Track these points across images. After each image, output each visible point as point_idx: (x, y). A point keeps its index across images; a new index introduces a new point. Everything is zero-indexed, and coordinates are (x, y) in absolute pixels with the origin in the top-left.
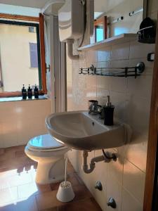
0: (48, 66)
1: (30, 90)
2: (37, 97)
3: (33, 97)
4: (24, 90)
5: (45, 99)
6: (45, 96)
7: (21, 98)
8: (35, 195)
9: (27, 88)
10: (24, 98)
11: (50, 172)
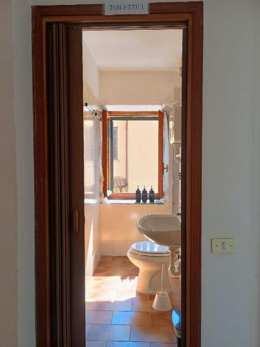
0: (165, 166)
1: (145, 191)
2: (152, 201)
3: (148, 201)
4: (138, 192)
5: (161, 203)
6: (161, 200)
7: (135, 201)
8: (132, 300)
9: (141, 190)
10: (138, 201)
11: (150, 281)
